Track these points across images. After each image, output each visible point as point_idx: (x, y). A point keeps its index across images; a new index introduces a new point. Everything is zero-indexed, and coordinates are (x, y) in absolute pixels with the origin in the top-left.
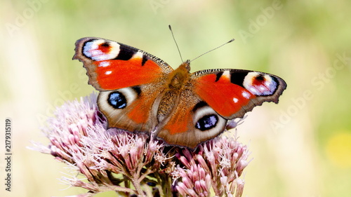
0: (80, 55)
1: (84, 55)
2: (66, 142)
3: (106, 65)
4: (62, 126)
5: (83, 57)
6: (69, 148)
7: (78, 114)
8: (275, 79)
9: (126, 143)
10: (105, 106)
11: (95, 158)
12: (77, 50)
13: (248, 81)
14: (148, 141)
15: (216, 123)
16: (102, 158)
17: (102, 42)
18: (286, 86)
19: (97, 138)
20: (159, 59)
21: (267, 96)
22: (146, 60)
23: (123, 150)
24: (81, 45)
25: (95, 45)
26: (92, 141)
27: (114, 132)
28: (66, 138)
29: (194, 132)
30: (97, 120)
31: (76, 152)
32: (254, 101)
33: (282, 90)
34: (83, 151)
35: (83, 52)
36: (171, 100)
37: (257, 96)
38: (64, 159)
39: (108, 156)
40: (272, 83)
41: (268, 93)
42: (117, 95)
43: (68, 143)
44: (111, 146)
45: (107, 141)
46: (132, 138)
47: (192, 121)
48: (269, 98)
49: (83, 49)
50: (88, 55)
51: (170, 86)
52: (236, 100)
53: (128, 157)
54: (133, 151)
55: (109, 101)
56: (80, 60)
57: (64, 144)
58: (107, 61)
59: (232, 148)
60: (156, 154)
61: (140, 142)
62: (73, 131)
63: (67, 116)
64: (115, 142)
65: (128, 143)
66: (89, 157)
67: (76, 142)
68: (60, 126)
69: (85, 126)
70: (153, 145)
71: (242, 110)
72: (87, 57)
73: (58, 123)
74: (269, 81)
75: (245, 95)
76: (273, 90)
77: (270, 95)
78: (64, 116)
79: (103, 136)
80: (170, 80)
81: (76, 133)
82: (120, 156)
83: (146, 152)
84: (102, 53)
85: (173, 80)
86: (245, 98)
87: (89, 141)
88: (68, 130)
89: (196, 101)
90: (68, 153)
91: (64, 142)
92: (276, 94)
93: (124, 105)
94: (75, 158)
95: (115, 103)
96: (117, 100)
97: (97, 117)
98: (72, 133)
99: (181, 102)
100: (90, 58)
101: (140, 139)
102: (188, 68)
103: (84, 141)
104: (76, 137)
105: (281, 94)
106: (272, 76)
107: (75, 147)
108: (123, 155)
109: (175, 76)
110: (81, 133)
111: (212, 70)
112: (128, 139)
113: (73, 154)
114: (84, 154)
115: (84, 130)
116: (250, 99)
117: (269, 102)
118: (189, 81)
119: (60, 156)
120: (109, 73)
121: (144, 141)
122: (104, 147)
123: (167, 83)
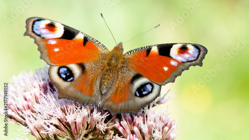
0: (30, 32)
1: (33, 32)
2: (20, 107)
3: (53, 42)
4: (18, 93)
5: (33, 35)
6: (23, 113)
7: (32, 83)
8: (196, 46)
9: (73, 113)
10: (56, 78)
11: (45, 124)
12: (27, 28)
13: (174, 52)
14: (92, 111)
15: (152, 89)
16: (51, 124)
17: (48, 22)
18: (207, 51)
19: (47, 106)
20: (97, 41)
21: (191, 61)
22: (87, 41)
23: (70, 119)
24: (31, 23)
25: (43, 24)
26: (44, 109)
27: (63, 102)
28: (21, 104)
29: (134, 99)
30: (49, 90)
31: (29, 116)
32: (182, 67)
33: (204, 55)
34: (35, 116)
35: (33, 29)
36: (111, 75)
37: (184, 62)
38: (18, 121)
39: (57, 123)
40: (194, 51)
41: (193, 59)
42: (65, 69)
43: (22, 108)
44: (60, 114)
45: (57, 109)
46: (78, 108)
47: (131, 91)
48: (194, 62)
49: (33, 27)
50: (38, 32)
51: (109, 64)
52: (166, 69)
53: (74, 124)
54: (79, 120)
55: (59, 74)
56: (31, 37)
57: (18, 109)
58: (55, 39)
59: (163, 122)
60: (98, 123)
61: (85, 112)
62: (27, 98)
63: (22, 84)
64: (63, 111)
65: (75, 113)
66: (40, 122)
67: (29, 108)
68: (15, 92)
69: (38, 95)
70: (97, 115)
71: (172, 76)
72: (37, 34)
73: (14, 90)
74: (192, 50)
75: (173, 63)
76: (196, 55)
77: (195, 60)
78: (20, 84)
79: (53, 105)
80: (108, 59)
81: (30, 100)
82: (68, 124)
83: (89, 121)
84: (49, 32)
85: (111, 60)
86: (174, 66)
87: (40, 108)
88: (23, 97)
89: (132, 74)
90: (22, 117)
91: (18, 107)
92: (199, 58)
93: (72, 78)
94: (27, 122)
95: (64, 76)
96: (66, 74)
97: (48, 87)
98: (26, 100)
99: (120, 77)
100: (39, 36)
101: (86, 110)
102: (122, 49)
103: (37, 107)
104: (30, 104)
105: (204, 58)
106: (193, 45)
107: (28, 112)
108: (70, 122)
109: (112, 56)
110: (34, 100)
111: (142, 48)
112: (75, 109)
113: (26, 118)
114: (35, 119)
115: (36, 98)
116: (178, 66)
117: (195, 66)
118: (124, 59)
119: (15, 119)
120: (57, 50)
121: (89, 112)
122: (54, 115)
123: (106, 62)
